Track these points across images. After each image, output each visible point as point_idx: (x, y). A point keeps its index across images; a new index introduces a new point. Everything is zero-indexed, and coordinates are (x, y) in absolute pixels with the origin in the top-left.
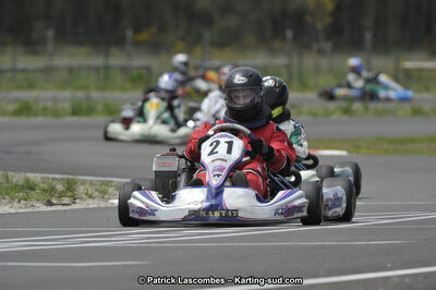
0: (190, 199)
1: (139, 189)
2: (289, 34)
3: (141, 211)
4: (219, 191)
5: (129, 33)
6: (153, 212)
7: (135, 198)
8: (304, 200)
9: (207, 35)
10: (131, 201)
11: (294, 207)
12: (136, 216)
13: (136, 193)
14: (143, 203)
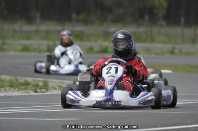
0: (97, 95)
1: (71, 90)
2: (147, 17)
3: (72, 101)
4: (111, 92)
5: (74, 16)
6: (78, 101)
7: (70, 94)
8: (153, 97)
9: (110, 17)
10: (68, 95)
11: (148, 100)
12: (70, 103)
13: (70, 92)
14: (73, 96)
